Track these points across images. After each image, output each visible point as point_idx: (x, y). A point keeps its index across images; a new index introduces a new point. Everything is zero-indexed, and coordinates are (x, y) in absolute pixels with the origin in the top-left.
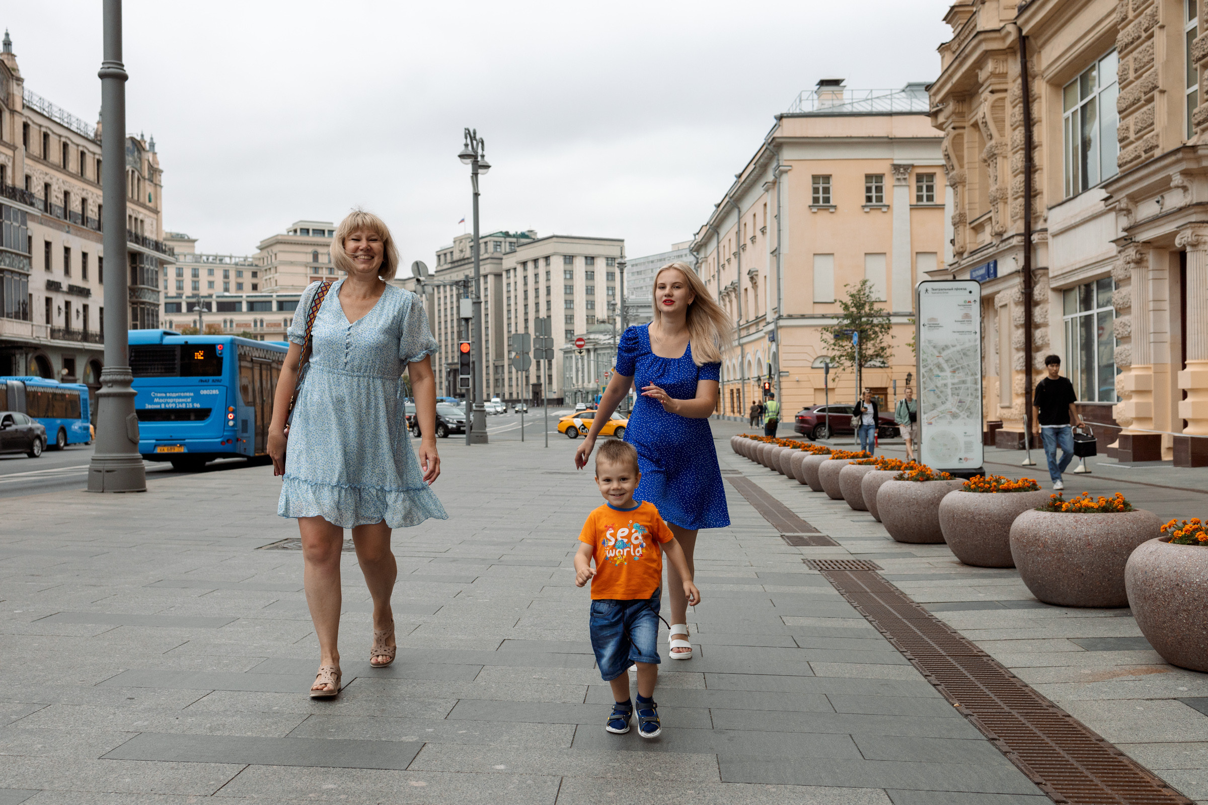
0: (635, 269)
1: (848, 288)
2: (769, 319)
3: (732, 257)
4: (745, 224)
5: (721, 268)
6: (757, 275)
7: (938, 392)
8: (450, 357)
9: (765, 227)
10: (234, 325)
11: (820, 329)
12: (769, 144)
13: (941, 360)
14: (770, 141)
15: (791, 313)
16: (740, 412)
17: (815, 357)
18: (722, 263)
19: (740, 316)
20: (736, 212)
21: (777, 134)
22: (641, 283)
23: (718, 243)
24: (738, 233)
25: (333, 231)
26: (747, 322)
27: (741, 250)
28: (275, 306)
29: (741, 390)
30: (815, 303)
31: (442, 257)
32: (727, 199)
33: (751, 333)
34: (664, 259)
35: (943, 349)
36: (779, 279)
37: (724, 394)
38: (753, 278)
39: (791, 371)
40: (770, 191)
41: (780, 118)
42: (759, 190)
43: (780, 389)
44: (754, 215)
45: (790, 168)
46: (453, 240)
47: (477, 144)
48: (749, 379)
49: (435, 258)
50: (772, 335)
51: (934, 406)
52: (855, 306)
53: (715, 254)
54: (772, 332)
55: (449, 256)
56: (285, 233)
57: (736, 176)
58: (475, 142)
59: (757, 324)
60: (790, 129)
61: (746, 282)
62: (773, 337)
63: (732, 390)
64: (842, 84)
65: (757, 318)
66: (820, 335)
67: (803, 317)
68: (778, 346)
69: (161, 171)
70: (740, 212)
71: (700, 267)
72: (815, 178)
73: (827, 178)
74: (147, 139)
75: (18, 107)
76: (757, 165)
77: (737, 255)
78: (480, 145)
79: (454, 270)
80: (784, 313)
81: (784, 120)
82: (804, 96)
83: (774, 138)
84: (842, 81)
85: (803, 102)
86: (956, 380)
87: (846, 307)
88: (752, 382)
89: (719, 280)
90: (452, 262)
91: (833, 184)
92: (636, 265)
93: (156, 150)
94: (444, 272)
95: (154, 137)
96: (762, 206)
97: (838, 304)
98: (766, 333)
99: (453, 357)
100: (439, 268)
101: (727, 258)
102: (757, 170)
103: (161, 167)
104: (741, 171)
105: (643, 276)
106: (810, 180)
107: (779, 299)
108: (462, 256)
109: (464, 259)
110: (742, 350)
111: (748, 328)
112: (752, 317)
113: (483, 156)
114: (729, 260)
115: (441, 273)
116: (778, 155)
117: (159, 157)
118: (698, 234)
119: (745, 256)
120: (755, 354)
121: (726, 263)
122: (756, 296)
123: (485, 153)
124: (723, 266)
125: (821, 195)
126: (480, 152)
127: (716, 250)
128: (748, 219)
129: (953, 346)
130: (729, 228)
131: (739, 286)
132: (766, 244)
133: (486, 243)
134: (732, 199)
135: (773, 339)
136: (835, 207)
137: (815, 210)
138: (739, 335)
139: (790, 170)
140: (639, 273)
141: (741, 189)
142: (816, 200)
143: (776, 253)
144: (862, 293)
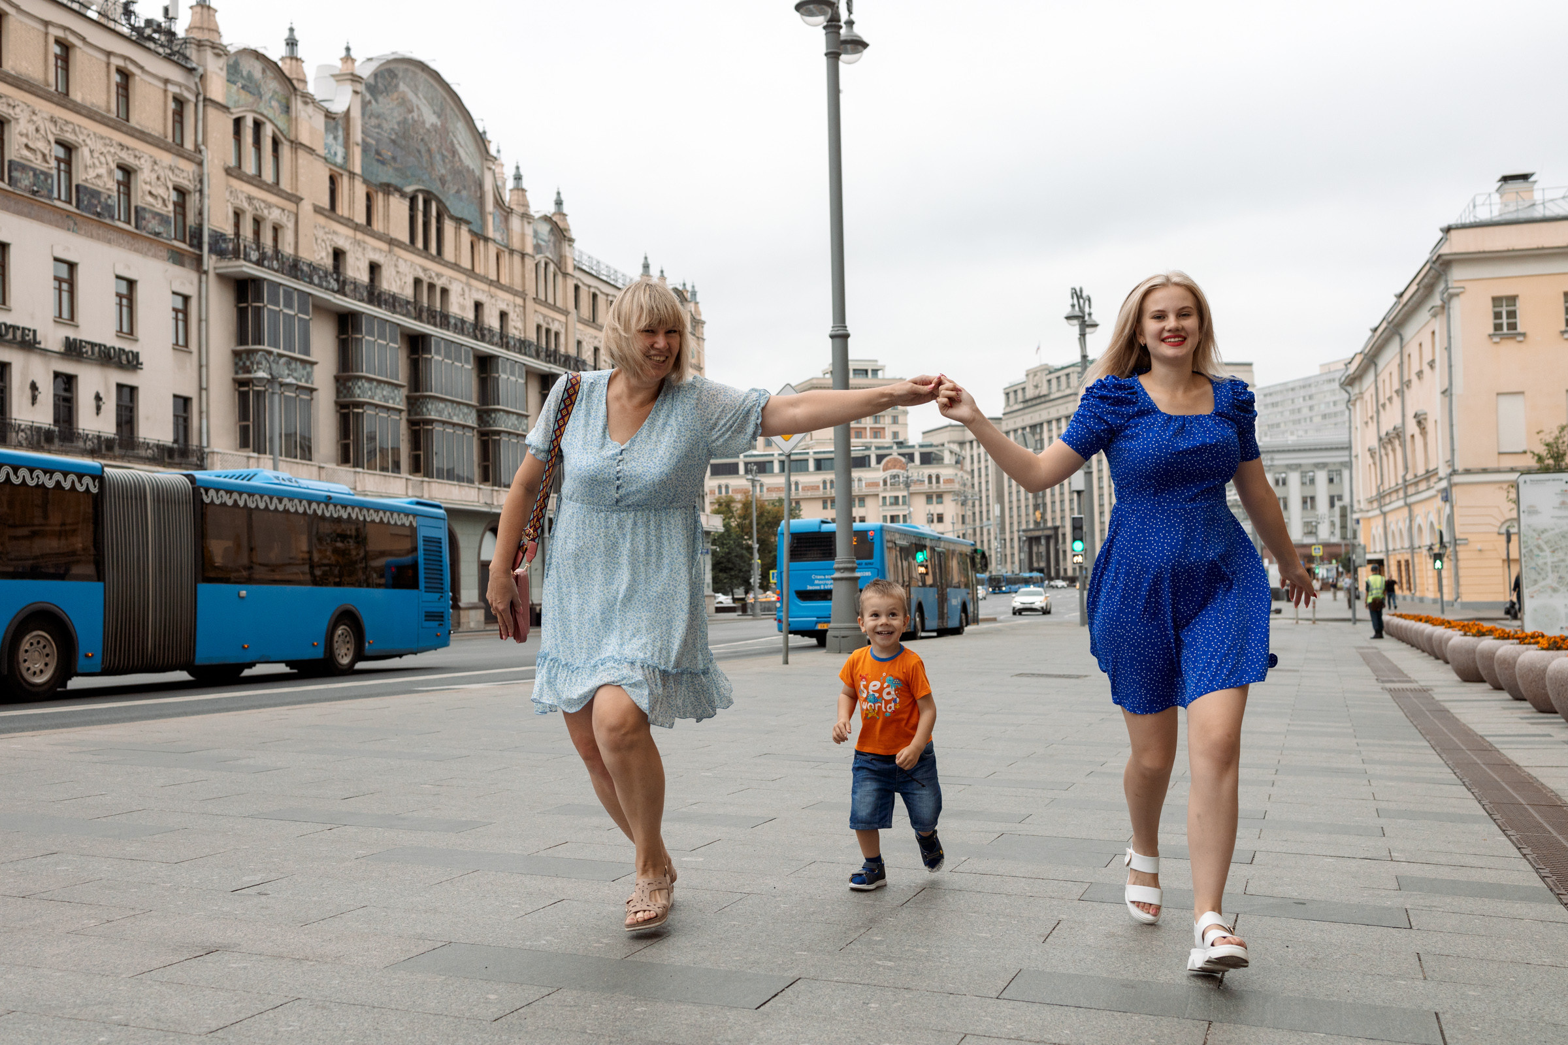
0: (1269, 400)
1: (1541, 435)
2: (1442, 474)
3: (1395, 395)
4: (1409, 355)
5: (1381, 409)
6: (1425, 419)
7: (1539, 570)
8: (1024, 522)
9: (1433, 361)
10: (765, 489)
11: (1505, 486)
12: (1434, 262)
13: (1540, 542)
14: (1434, 258)
15: (1469, 466)
16: (1409, 589)
17: (1503, 520)
18: (1382, 401)
19: (1406, 468)
20: (1397, 340)
21: (1445, 250)
22: (1278, 419)
23: (1376, 376)
24: (1401, 365)
25: (877, 370)
26: (1416, 476)
27: (1405, 388)
28: (811, 465)
29: (1410, 562)
30: (1500, 454)
31: (1012, 395)
32: (1384, 325)
33: (1420, 489)
34: (1310, 385)
35: (1543, 532)
36: (1451, 426)
37: (1389, 567)
38: (1420, 421)
39: (1471, 538)
40: (1439, 318)
41: (1448, 230)
42: (1424, 315)
43: (1457, 560)
44: (1421, 345)
45: (1462, 290)
46: (1025, 373)
47: (1084, 303)
48: (1420, 547)
49: (1003, 397)
50: (1444, 494)
51: (1536, 582)
52: (1552, 457)
53: (1372, 390)
54: (1445, 490)
55: (1020, 393)
56: (821, 375)
57: (1396, 296)
58: (1081, 301)
59: (1428, 479)
60: (1460, 243)
61: (1412, 427)
62: (1447, 497)
63: (1399, 562)
64: (1532, 179)
65: (1427, 472)
66: (1506, 494)
67: (1485, 471)
68: (1452, 507)
69: (704, 323)
70: (1402, 339)
71: (1354, 405)
72: (1497, 301)
73: (1512, 299)
74: (689, 288)
75: (570, 270)
76: (1421, 286)
77: (1400, 392)
78: (1087, 302)
79: (1027, 411)
80: (1459, 466)
81: (1453, 233)
82: (1479, 201)
83: (1439, 256)
84: (1532, 175)
85: (1477, 208)
86: (1555, 559)
87: (1540, 459)
88: (1424, 551)
89: (1378, 422)
90: (1025, 401)
91: (1521, 307)
92: (1271, 394)
93: (698, 299)
94: (1015, 414)
95: (695, 285)
96: (1430, 335)
97: (1529, 455)
98: (1438, 491)
99: (1027, 522)
100: (1008, 410)
101: (1388, 395)
102: (1421, 291)
103: (703, 318)
104: (1402, 289)
105: (1280, 409)
106: (1490, 303)
107: (1453, 450)
108: (1037, 393)
109: (1039, 397)
110: (1410, 511)
111: (1416, 484)
112: (1421, 471)
113: (1090, 314)
114: (1390, 399)
115: (1010, 415)
116: (1446, 274)
117: (701, 307)
118: (1350, 363)
119: (1410, 395)
120: (1427, 516)
121: (1387, 402)
122: (1426, 445)
123: (1092, 311)
124: (1384, 406)
125: (1504, 321)
126: (1087, 310)
127: (1373, 386)
128: (1412, 348)
129: (1553, 529)
130: (1389, 358)
131: (1404, 431)
132: (1435, 381)
133: (1068, 375)
134: (1392, 325)
135: (1446, 499)
136: (1524, 335)
137: (1496, 339)
138: (1405, 493)
139: (1462, 293)
140: (1274, 405)
141: (1402, 313)
142: (1498, 327)
143: (1447, 392)
144: (1561, 441)
